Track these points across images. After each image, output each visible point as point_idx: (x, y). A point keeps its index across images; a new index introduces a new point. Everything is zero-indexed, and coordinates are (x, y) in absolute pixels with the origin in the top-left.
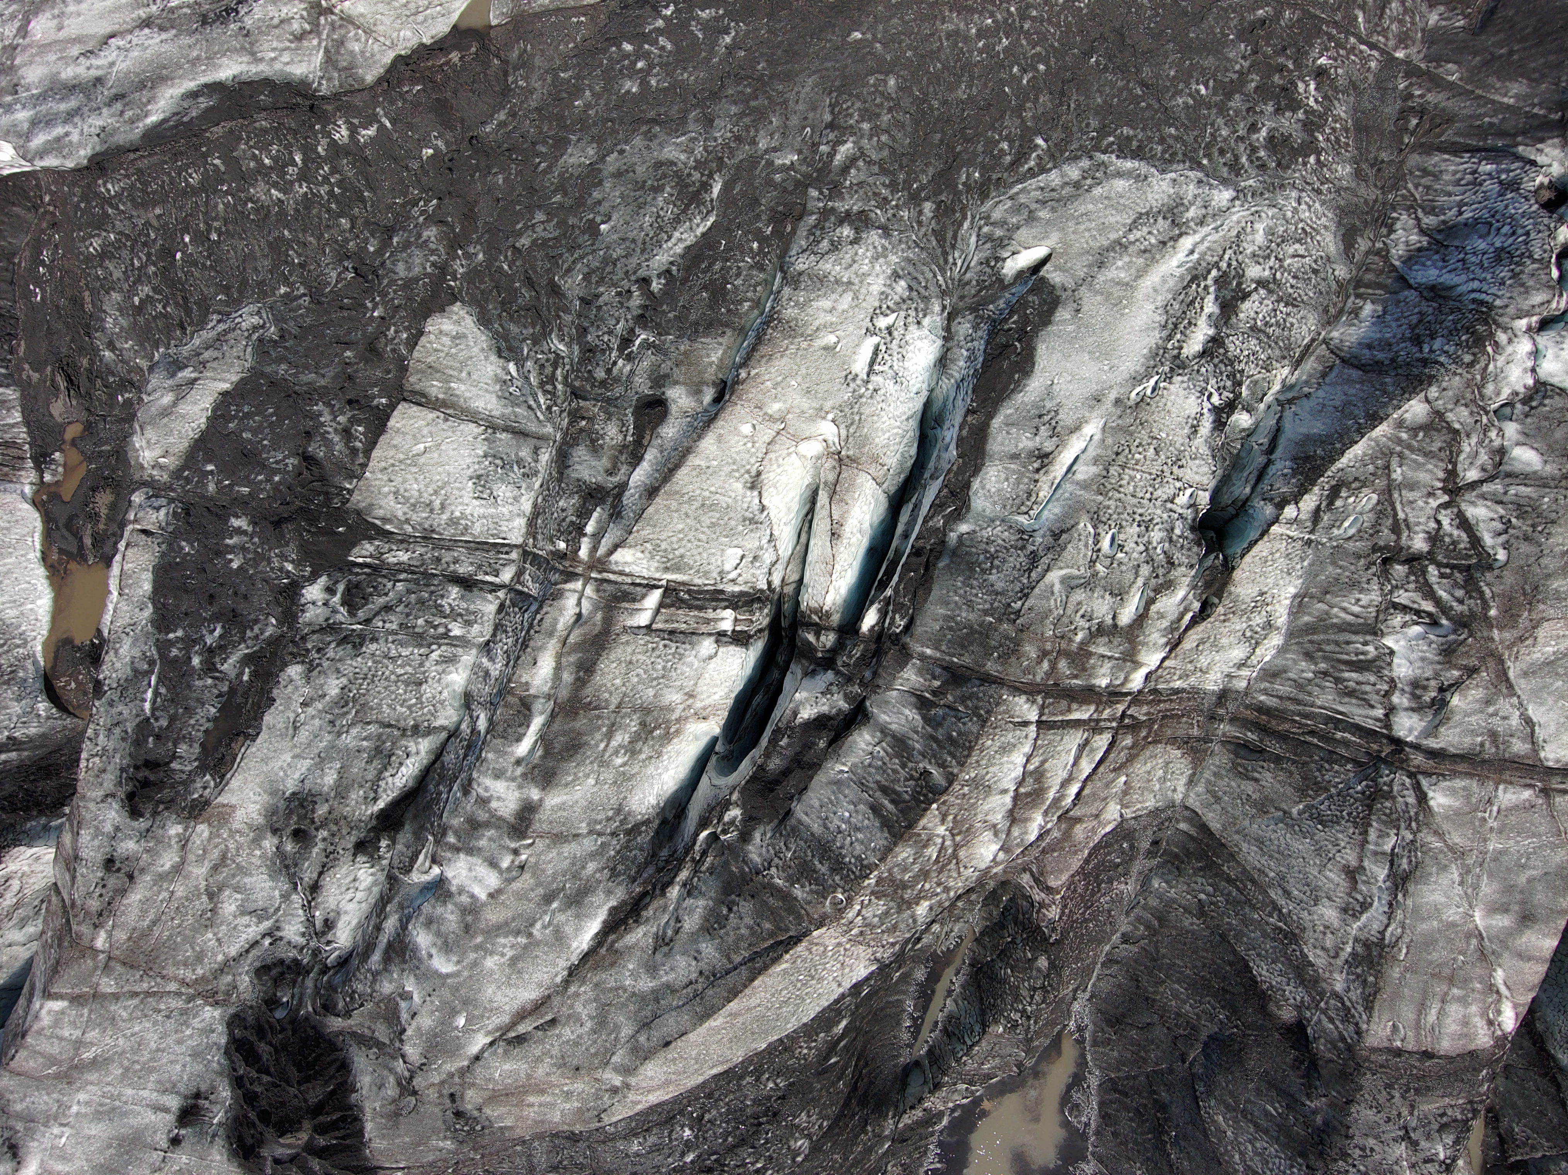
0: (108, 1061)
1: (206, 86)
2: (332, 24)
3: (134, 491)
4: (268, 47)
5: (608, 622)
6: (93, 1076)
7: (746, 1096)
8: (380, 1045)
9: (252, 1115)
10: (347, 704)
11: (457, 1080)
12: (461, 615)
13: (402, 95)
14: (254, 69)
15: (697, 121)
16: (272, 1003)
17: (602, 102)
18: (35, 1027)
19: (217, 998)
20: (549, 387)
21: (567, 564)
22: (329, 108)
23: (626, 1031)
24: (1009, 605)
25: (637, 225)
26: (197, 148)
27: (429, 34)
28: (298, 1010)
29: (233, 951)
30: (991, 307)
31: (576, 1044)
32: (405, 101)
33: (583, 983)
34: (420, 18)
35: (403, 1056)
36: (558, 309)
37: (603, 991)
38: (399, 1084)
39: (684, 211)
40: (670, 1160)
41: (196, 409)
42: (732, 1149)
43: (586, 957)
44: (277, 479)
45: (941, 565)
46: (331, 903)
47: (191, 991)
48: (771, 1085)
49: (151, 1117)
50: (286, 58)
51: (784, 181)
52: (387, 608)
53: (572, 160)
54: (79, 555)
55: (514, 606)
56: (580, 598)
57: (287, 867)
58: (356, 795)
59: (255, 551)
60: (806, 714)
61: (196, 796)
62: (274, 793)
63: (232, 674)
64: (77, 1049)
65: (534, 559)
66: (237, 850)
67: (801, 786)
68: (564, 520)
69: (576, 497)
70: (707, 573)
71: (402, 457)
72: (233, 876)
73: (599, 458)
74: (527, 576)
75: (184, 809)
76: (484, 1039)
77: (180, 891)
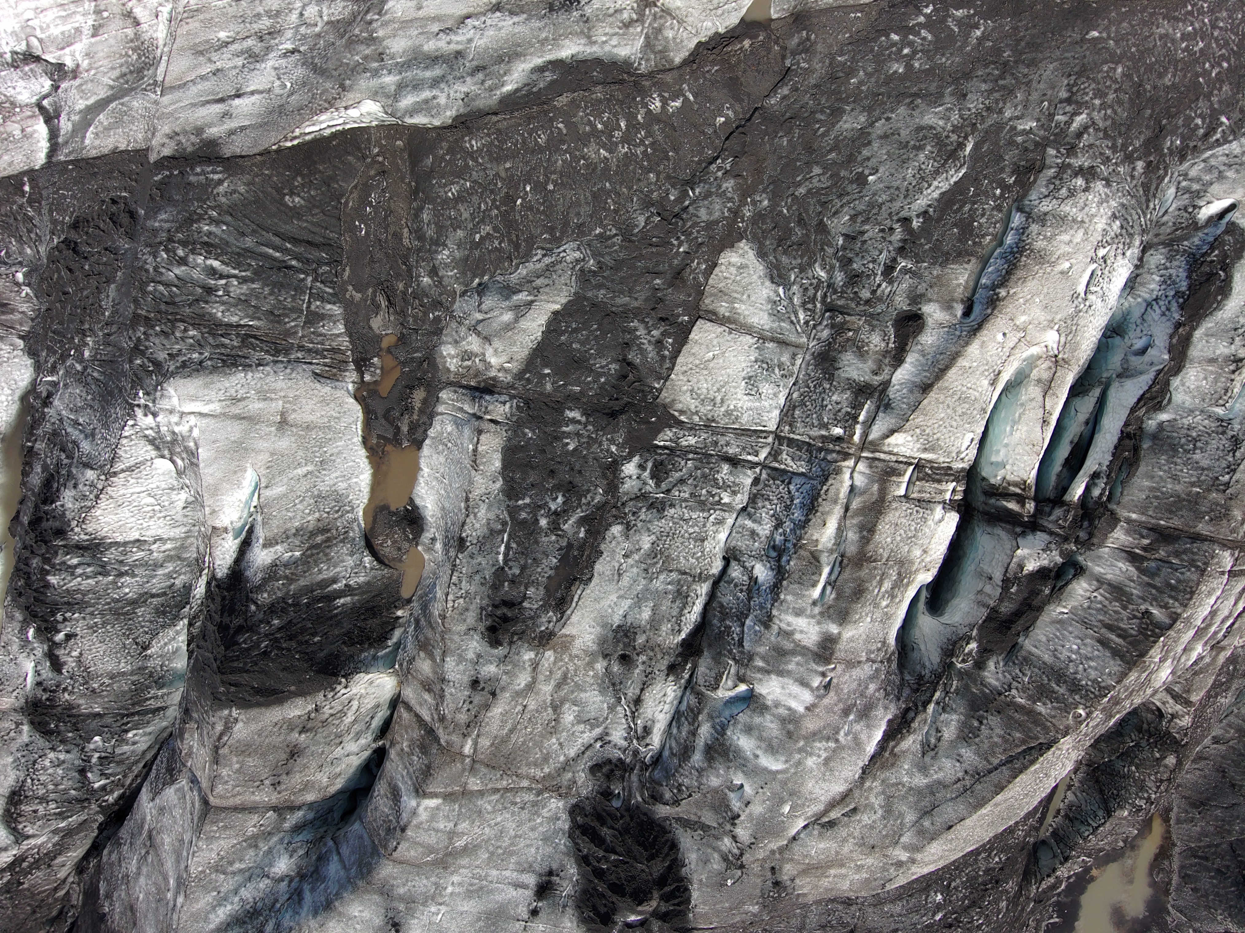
0: (477, 847)
1: (550, 62)
2: (655, 15)
3: (441, 390)
4: (601, 32)
5: (883, 492)
6: (465, 861)
7: (979, 868)
8: (705, 828)
9: (601, 888)
10: (656, 556)
11: (777, 856)
12: (729, 486)
13: (704, 73)
14: (588, 50)
15: (952, 94)
16: (607, 794)
17: (873, 80)
18: (414, 822)
19: (561, 791)
20: (810, 306)
21: (845, 445)
22: (647, 84)
23: (910, 817)
24: (1217, 478)
25: (901, 176)
26: (546, 113)
27: (725, 25)
28: (630, 800)
29: (572, 753)
30: (1185, 243)
31: (872, 827)
32: (705, 79)
33: (875, 779)
34: (720, 11)
35: (734, 838)
36: (823, 244)
37: (888, 786)
38: (725, 859)
39: (943, 165)
40: (925, 918)
41: (535, 324)
42: (966, 909)
43: (872, 758)
44: (603, 380)
45: (1145, 446)
46: (649, 714)
47: (540, 786)
48: (997, 859)
49: (513, 893)
50: (614, 42)
51: (1024, 142)
52: (682, 481)
53: (846, 126)
54: (396, 440)
55: (774, 479)
56: (852, 473)
57: (614, 685)
58: (666, 627)
59: (589, 436)
60: (1031, 566)
61: (543, 628)
62: (604, 626)
63: (570, 533)
64: (451, 839)
65: (791, 442)
66: (576, 672)
67: (1027, 625)
68: (839, 411)
69: (849, 392)
70: (950, 452)
71: (698, 362)
72: (572, 692)
73: (865, 361)
74: (784, 456)
75: (534, 639)
76: (801, 823)
77: (532, 705)
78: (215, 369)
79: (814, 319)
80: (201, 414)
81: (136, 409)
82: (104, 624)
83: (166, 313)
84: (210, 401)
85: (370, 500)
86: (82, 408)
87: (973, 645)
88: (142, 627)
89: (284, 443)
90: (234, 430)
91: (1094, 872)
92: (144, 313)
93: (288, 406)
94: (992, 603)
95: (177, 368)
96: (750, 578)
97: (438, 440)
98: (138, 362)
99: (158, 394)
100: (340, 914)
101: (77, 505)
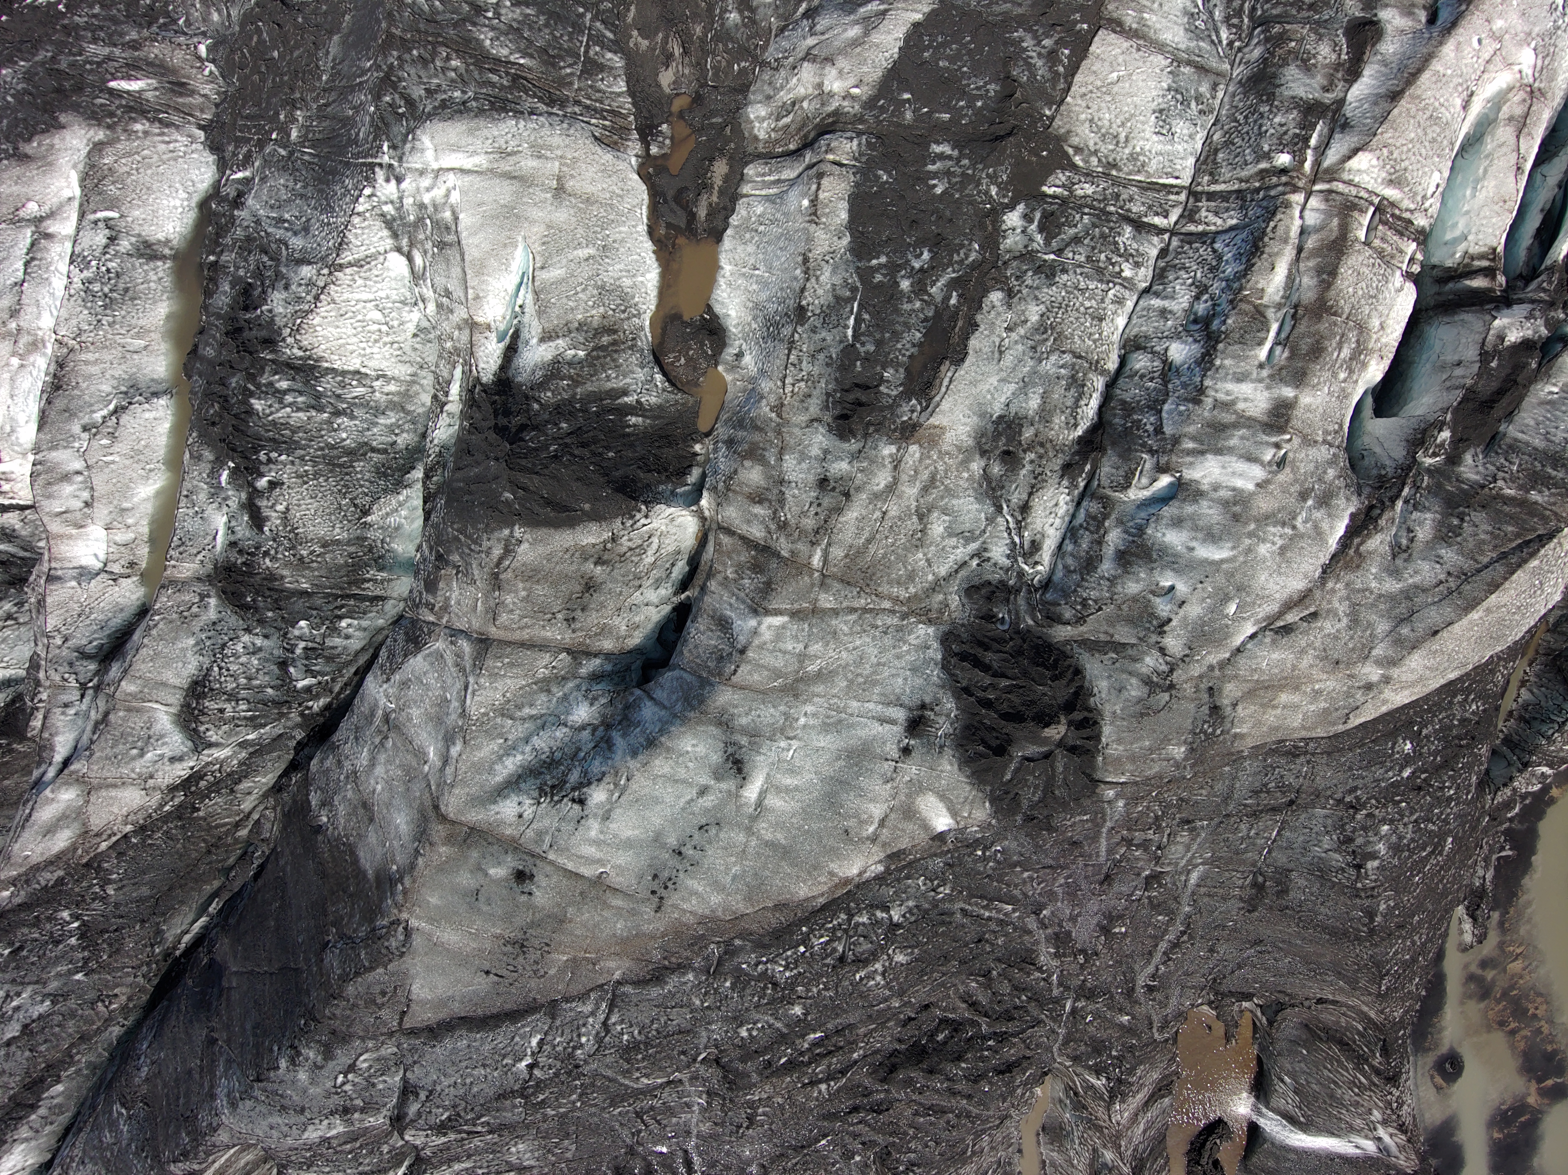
0: (832, 673)
3: (747, 164)
5: (1343, 231)
6: (819, 689)
7: (1454, 715)
8: (1119, 648)
9: (990, 719)
10: (1046, 332)
11: (1217, 673)
12: (1132, 256)
16: (988, 619)
18: (756, 642)
19: (930, 615)
20: (1235, 22)
21: (1292, 177)
23: (1382, 627)
28: (1019, 624)
29: (943, 571)
31: (1336, 638)
33: (1338, 580)
35: (1162, 651)
37: (1353, 591)
38: (1147, 682)
40: (1390, 774)
41: (890, 38)
42: (1438, 769)
43: (1333, 557)
44: (979, 104)
46: (1038, 526)
47: (905, 609)
48: (1474, 708)
49: (877, 729)
52: (1076, 240)
54: (690, 229)
55: (1190, 243)
56: (1301, 212)
57: (993, 489)
58: (1059, 420)
59: (963, 174)
60: (1513, 337)
61: (905, 418)
62: (982, 415)
63: (939, 299)
64: (801, 662)
65: (1211, 196)
66: (946, 471)
67: (1510, 409)
68: (1285, 133)
69: (1295, 112)
70: (1415, 194)
71: (1099, 83)
72: (942, 498)
73: (1313, 77)
74: (1203, 213)
75: (895, 430)
76: (1250, 629)
77: (894, 511)
78: (480, 112)
79: (1240, 39)
80: (462, 171)
81: (377, 169)
82: (316, 475)
83: (426, 32)
84: (475, 153)
85: (658, 306)
86: (289, 201)
87: (1446, 435)
88: (361, 486)
89: (562, 215)
90: (504, 191)
91: (1555, 792)
92: (398, 32)
93: (565, 169)
94: (1469, 382)
95: (435, 108)
96: (1164, 362)
97: (746, 227)
98: (388, 99)
99: (408, 146)
100: (668, 750)
101: (290, 309)
